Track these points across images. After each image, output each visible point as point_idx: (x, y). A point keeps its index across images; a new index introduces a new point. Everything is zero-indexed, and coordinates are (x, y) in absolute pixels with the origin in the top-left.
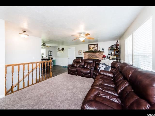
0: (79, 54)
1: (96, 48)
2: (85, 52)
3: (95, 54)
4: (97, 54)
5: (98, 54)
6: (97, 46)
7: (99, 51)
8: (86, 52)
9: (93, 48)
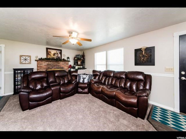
0: (21, 63)
1: (59, 55)
2: (39, 59)
3: (59, 63)
4: (61, 64)
5: (63, 64)
6: (61, 53)
7: (64, 60)
8: (41, 60)
9: (54, 54)
